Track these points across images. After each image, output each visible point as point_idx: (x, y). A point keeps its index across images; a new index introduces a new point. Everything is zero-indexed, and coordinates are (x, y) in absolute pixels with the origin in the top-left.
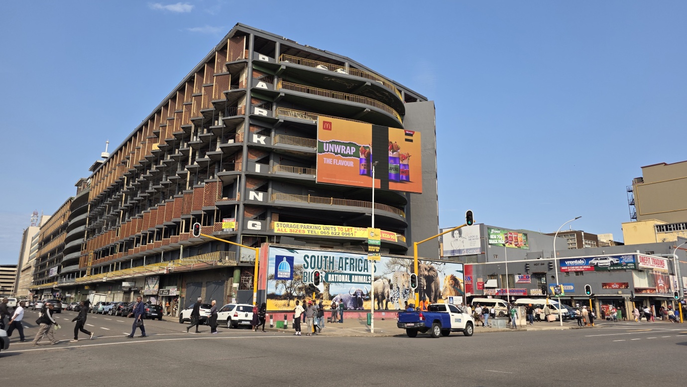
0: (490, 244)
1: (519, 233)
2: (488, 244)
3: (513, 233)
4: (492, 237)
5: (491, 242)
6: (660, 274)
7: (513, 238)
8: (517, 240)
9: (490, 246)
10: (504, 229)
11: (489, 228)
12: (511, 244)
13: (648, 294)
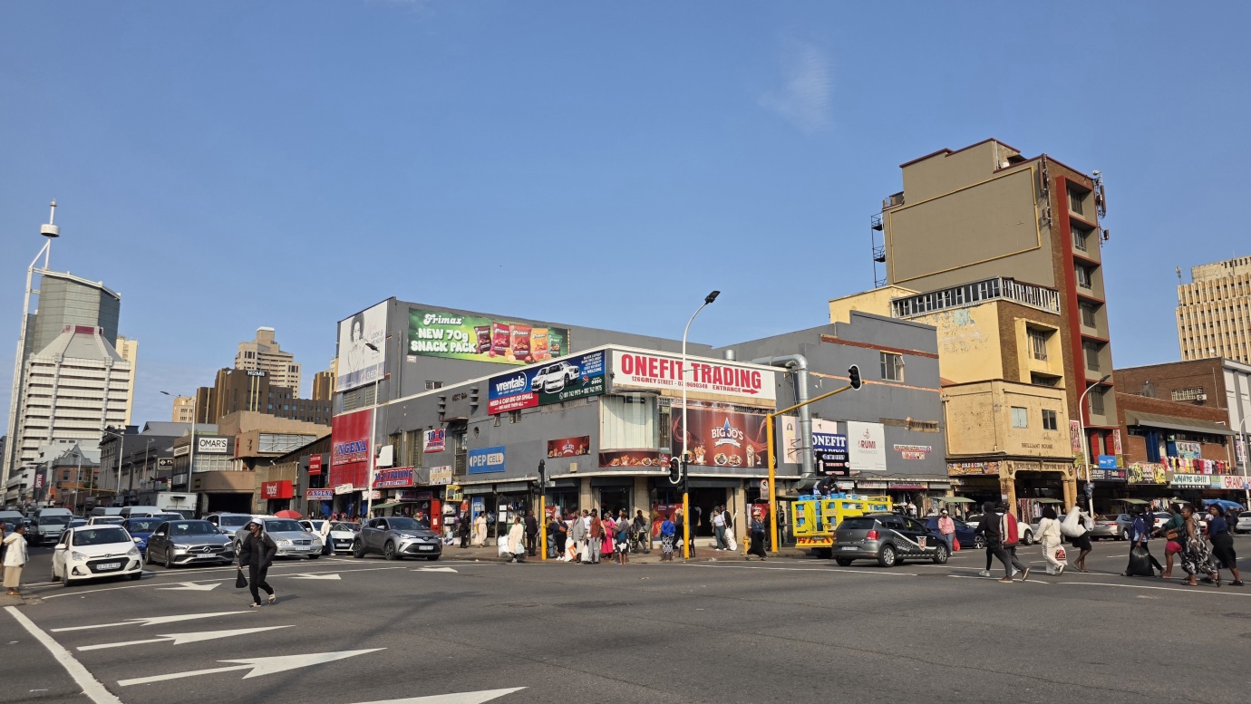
0: (411, 353)
1: (536, 326)
2: (406, 351)
3: (512, 327)
4: (422, 333)
5: (416, 346)
6: (731, 410)
7: (511, 339)
8: (528, 343)
9: (412, 359)
10: (477, 316)
11: (418, 310)
12: (502, 353)
13: (624, 468)
